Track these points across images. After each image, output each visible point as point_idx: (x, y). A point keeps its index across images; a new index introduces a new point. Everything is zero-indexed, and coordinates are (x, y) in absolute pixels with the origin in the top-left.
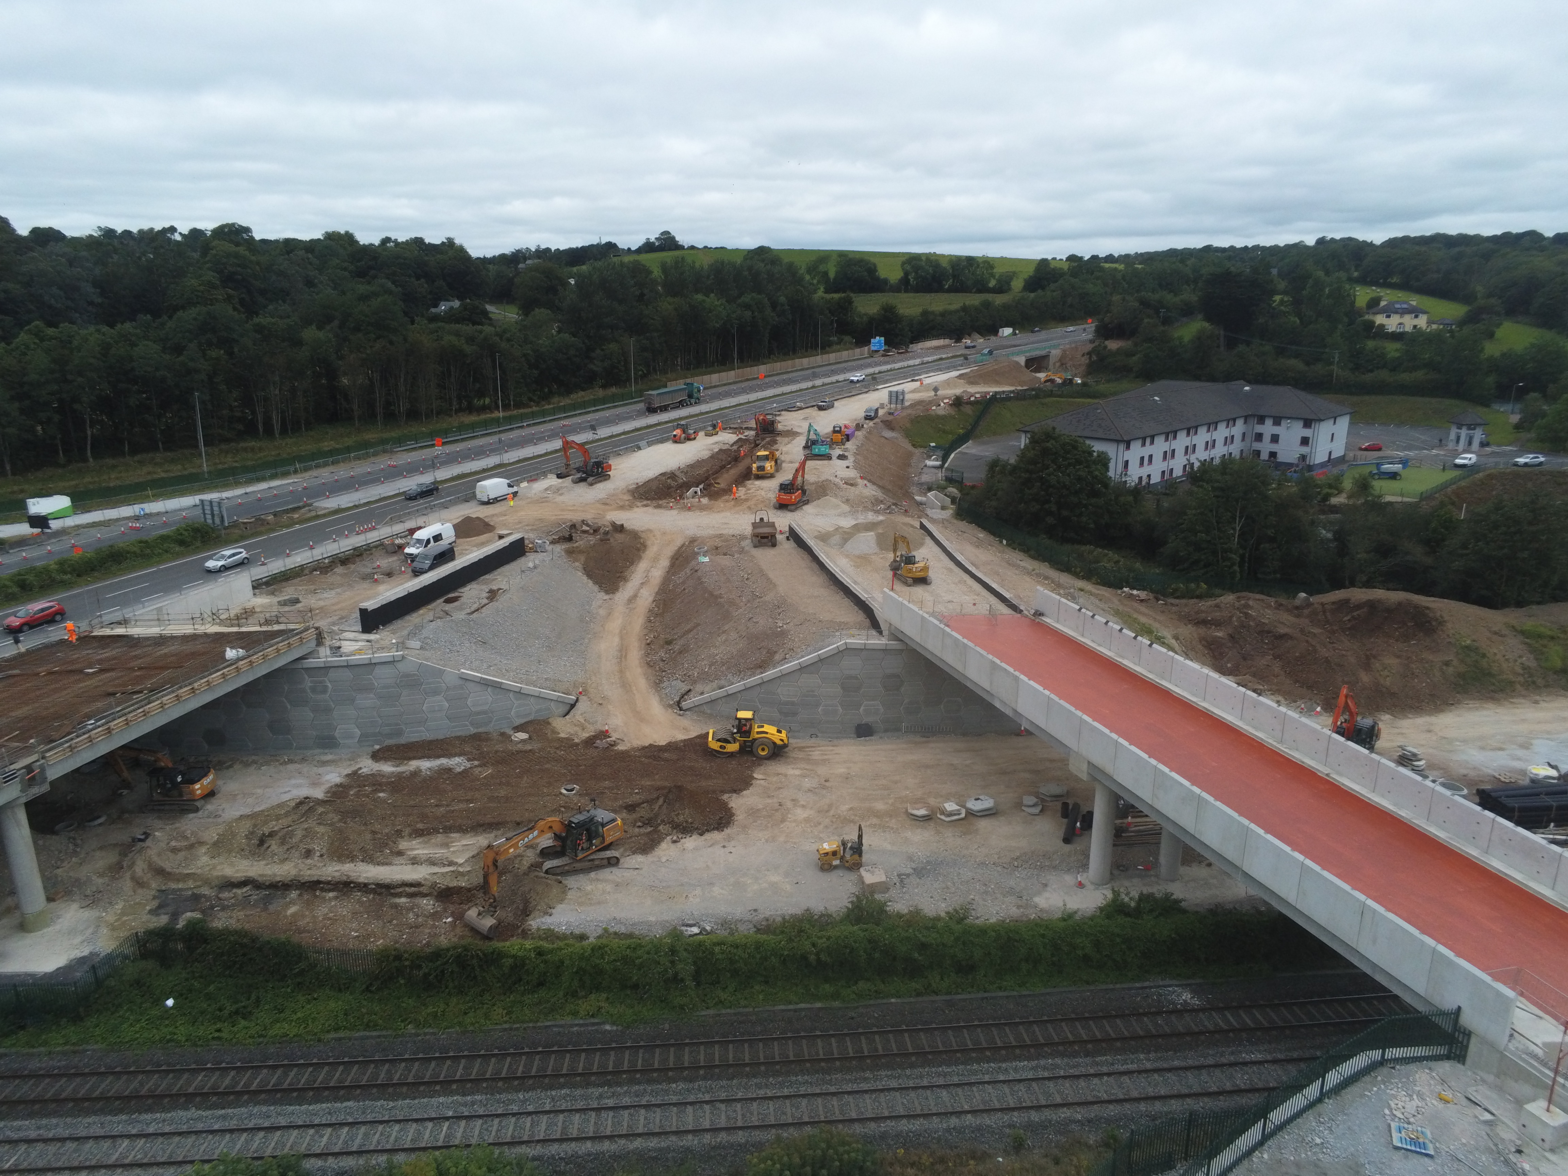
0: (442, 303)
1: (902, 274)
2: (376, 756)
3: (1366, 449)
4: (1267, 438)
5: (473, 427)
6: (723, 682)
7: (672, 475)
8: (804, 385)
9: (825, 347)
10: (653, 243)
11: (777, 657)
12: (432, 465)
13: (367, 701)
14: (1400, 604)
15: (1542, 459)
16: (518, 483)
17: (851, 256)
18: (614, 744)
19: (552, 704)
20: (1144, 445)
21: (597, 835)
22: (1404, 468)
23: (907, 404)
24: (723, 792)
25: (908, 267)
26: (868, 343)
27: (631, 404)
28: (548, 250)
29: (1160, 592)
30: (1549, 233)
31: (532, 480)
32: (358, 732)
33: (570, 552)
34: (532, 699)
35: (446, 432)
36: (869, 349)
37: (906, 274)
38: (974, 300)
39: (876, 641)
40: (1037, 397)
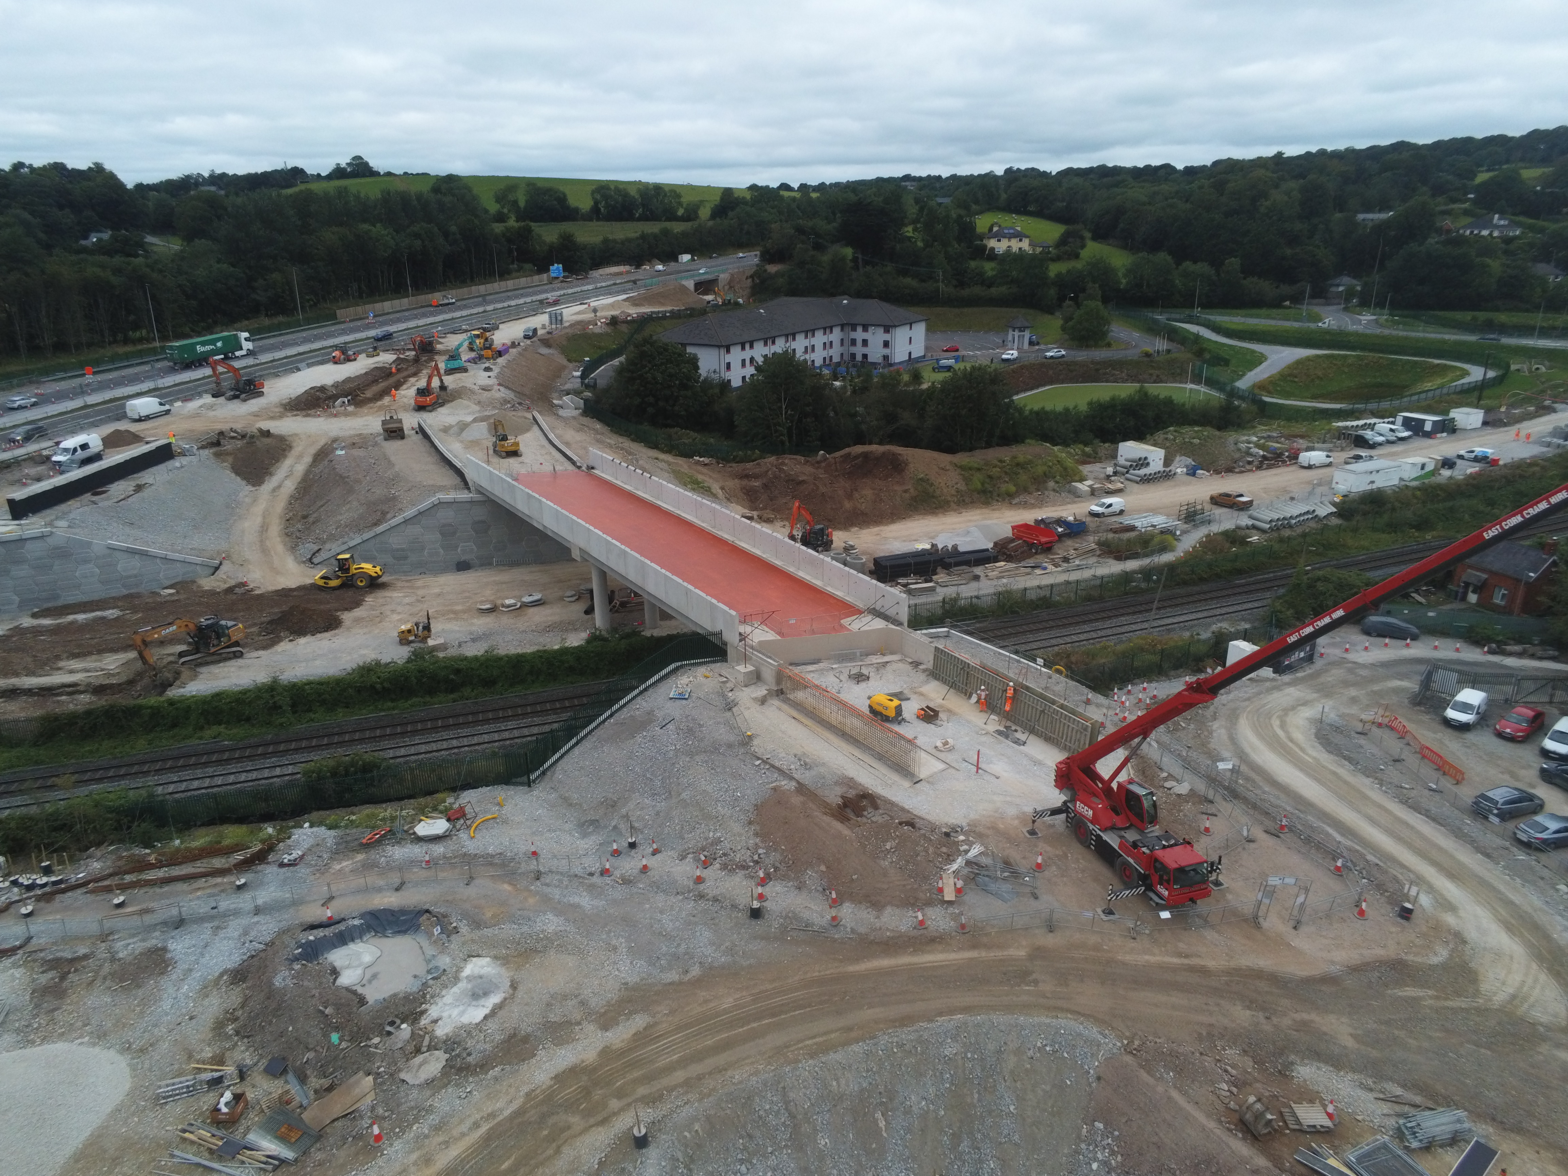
0: (93, 234)
1: (592, 203)
2: (34, 616)
3: (947, 351)
4: (859, 343)
5: (127, 356)
6: (346, 540)
7: (322, 389)
8: (475, 311)
9: (504, 274)
10: (344, 169)
11: (389, 516)
12: (82, 391)
13: (21, 572)
14: (884, 453)
15: (1063, 353)
16: (171, 403)
17: (539, 184)
18: (252, 590)
19: (198, 567)
20: (743, 349)
21: (224, 635)
22: (956, 362)
23: (567, 324)
24: (337, 610)
25: (598, 197)
26: (547, 270)
27: (298, 331)
28: (224, 175)
29: (723, 458)
30: (1180, 166)
31: (186, 400)
32: (17, 599)
33: (217, 455)
34: (178, 565)
35: (97, 362)
36: (549, 276)
37: (596, 203)
38: (652, 228)
39: (464, 495)
40: (691, 316)
